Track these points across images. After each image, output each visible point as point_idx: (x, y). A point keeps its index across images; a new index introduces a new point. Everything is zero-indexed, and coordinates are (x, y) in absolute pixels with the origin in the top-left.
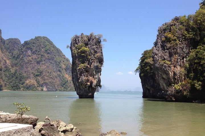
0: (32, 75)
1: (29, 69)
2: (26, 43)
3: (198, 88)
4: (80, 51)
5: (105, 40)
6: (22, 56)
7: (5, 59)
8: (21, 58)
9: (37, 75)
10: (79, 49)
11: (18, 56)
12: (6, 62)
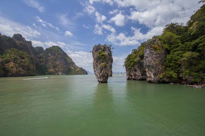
0: (52, 67)
1: (50, 63)
2: (47, 49)
3: (175, 77)
4: (101, 55)
5: (113, 48)
6: (45, 56)
7: (35, 58)
8: (45, 57)
9: (55, 67)
10: (100, 54)
11: (43, 56)
12: (36, 60)
